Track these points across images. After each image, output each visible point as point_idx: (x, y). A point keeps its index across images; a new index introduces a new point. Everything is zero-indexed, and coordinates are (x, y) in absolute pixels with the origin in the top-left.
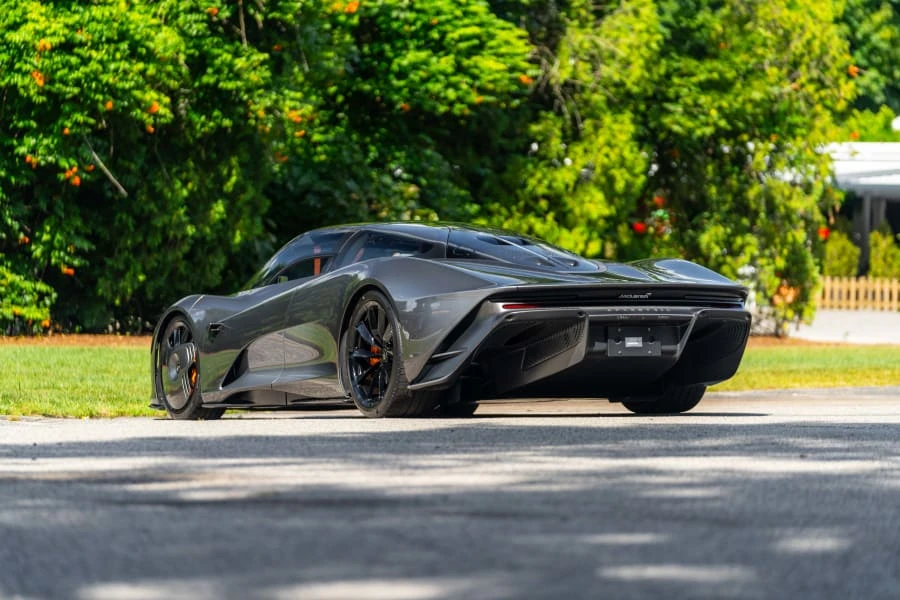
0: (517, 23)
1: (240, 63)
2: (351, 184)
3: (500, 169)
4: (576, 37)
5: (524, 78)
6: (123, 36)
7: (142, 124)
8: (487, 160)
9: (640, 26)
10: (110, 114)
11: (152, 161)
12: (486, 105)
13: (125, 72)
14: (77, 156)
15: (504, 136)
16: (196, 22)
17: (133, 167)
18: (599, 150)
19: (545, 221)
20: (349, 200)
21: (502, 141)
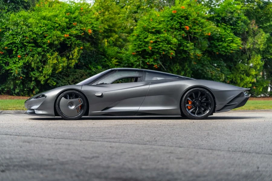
0: (239, 37)
1: (188, 45)
2: (207, 68)
3: (235, 65)
4: (250, 39)
5: (240, 48)
6: (166, 40)
7: (169, 57)
8: (232, 63)
9: (262, 38)
10: (163, 55)
11: (171, 63)
12: (233, 53)
13: (167, 47)
14: (157, 62)
15: (236, 59)
16: (180, 37)
17: (167, 65)
18: (254, 62)
19: (244, 75)
20: (207, 71)
21: (236, 60)
